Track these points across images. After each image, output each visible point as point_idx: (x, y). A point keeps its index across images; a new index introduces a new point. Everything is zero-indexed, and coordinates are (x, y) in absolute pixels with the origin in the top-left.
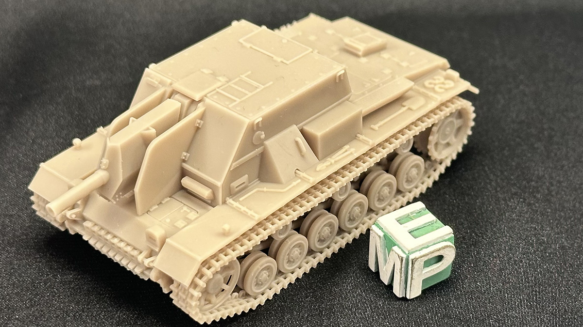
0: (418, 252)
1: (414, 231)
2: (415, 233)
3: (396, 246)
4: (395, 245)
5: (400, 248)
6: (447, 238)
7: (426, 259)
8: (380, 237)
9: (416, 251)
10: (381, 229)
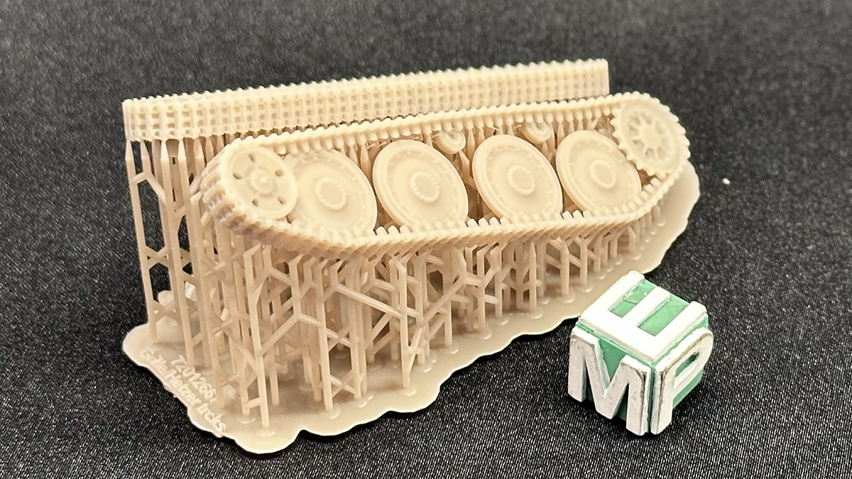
0: (666, 358)
2: (648, 325)
3: (627, 357)
4: (626, 354)
5: (635, 358)
6: (699, 322)
7: (679, 365)
8: (592, 346)
9: (663, 357)
10: (590, 331)
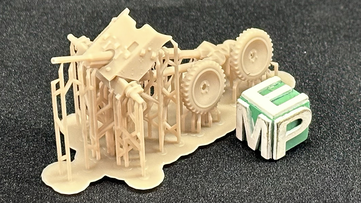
0: (281, 117)
1: (275, 100)
2: (276, 102)
3: (262, 114)
5: (265, 115)
6: (304, 103)
7: (288, 123)
8: (246, 108)
9: (280, 116)
10: (246, 101)
